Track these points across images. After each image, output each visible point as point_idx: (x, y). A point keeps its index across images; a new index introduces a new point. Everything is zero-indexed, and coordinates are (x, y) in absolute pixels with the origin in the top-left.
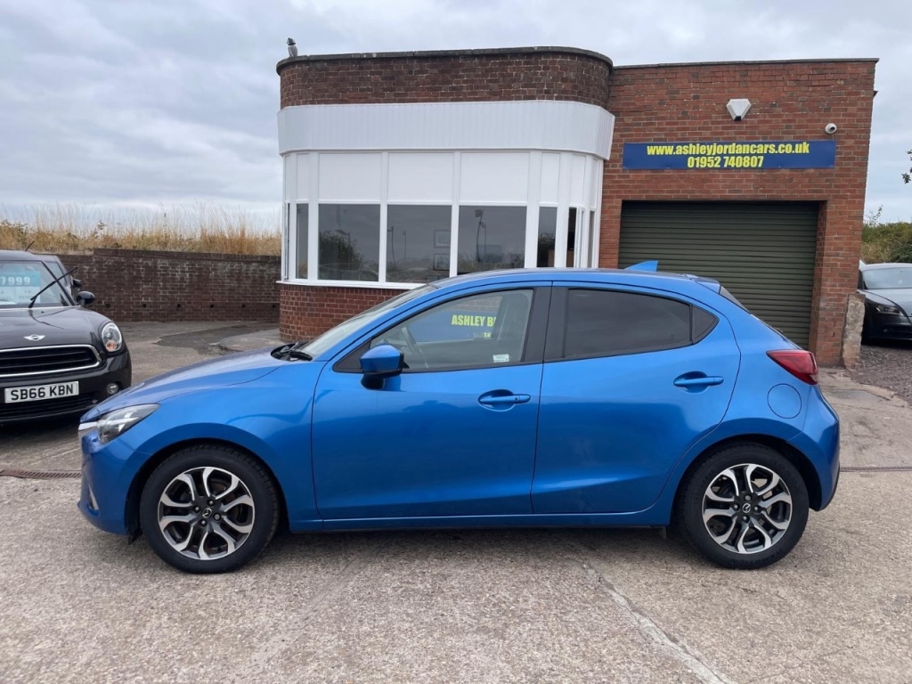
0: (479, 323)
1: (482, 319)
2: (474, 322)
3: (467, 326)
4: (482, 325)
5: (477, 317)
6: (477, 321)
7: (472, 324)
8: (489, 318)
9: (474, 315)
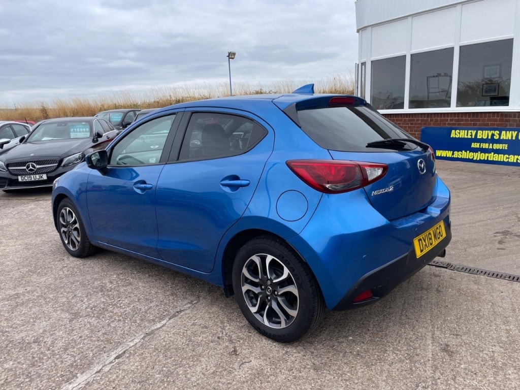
0: (471, 135)
1: (474, 133)
2: (467, 135)
3: (462, 138)
4: (473, 137)
5: (470, 131)
6: (469, 134)
7: (466, 137)
8: (479, 132)
9: (468, 130)
